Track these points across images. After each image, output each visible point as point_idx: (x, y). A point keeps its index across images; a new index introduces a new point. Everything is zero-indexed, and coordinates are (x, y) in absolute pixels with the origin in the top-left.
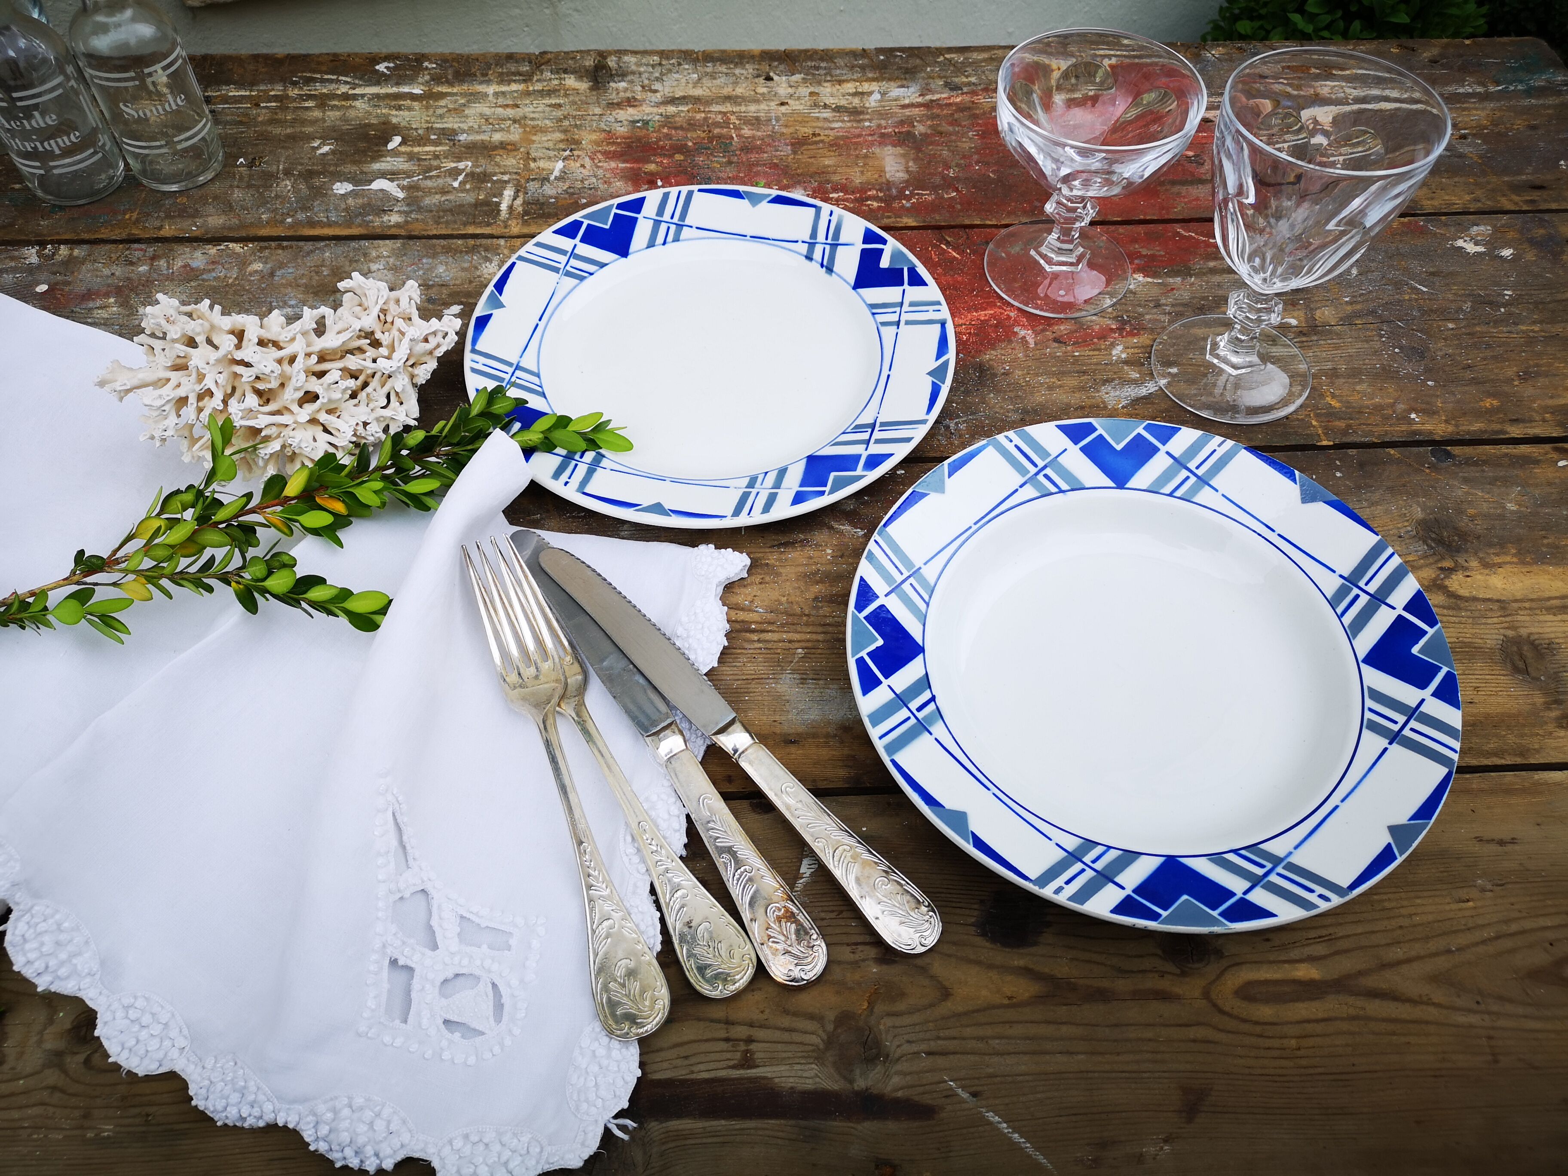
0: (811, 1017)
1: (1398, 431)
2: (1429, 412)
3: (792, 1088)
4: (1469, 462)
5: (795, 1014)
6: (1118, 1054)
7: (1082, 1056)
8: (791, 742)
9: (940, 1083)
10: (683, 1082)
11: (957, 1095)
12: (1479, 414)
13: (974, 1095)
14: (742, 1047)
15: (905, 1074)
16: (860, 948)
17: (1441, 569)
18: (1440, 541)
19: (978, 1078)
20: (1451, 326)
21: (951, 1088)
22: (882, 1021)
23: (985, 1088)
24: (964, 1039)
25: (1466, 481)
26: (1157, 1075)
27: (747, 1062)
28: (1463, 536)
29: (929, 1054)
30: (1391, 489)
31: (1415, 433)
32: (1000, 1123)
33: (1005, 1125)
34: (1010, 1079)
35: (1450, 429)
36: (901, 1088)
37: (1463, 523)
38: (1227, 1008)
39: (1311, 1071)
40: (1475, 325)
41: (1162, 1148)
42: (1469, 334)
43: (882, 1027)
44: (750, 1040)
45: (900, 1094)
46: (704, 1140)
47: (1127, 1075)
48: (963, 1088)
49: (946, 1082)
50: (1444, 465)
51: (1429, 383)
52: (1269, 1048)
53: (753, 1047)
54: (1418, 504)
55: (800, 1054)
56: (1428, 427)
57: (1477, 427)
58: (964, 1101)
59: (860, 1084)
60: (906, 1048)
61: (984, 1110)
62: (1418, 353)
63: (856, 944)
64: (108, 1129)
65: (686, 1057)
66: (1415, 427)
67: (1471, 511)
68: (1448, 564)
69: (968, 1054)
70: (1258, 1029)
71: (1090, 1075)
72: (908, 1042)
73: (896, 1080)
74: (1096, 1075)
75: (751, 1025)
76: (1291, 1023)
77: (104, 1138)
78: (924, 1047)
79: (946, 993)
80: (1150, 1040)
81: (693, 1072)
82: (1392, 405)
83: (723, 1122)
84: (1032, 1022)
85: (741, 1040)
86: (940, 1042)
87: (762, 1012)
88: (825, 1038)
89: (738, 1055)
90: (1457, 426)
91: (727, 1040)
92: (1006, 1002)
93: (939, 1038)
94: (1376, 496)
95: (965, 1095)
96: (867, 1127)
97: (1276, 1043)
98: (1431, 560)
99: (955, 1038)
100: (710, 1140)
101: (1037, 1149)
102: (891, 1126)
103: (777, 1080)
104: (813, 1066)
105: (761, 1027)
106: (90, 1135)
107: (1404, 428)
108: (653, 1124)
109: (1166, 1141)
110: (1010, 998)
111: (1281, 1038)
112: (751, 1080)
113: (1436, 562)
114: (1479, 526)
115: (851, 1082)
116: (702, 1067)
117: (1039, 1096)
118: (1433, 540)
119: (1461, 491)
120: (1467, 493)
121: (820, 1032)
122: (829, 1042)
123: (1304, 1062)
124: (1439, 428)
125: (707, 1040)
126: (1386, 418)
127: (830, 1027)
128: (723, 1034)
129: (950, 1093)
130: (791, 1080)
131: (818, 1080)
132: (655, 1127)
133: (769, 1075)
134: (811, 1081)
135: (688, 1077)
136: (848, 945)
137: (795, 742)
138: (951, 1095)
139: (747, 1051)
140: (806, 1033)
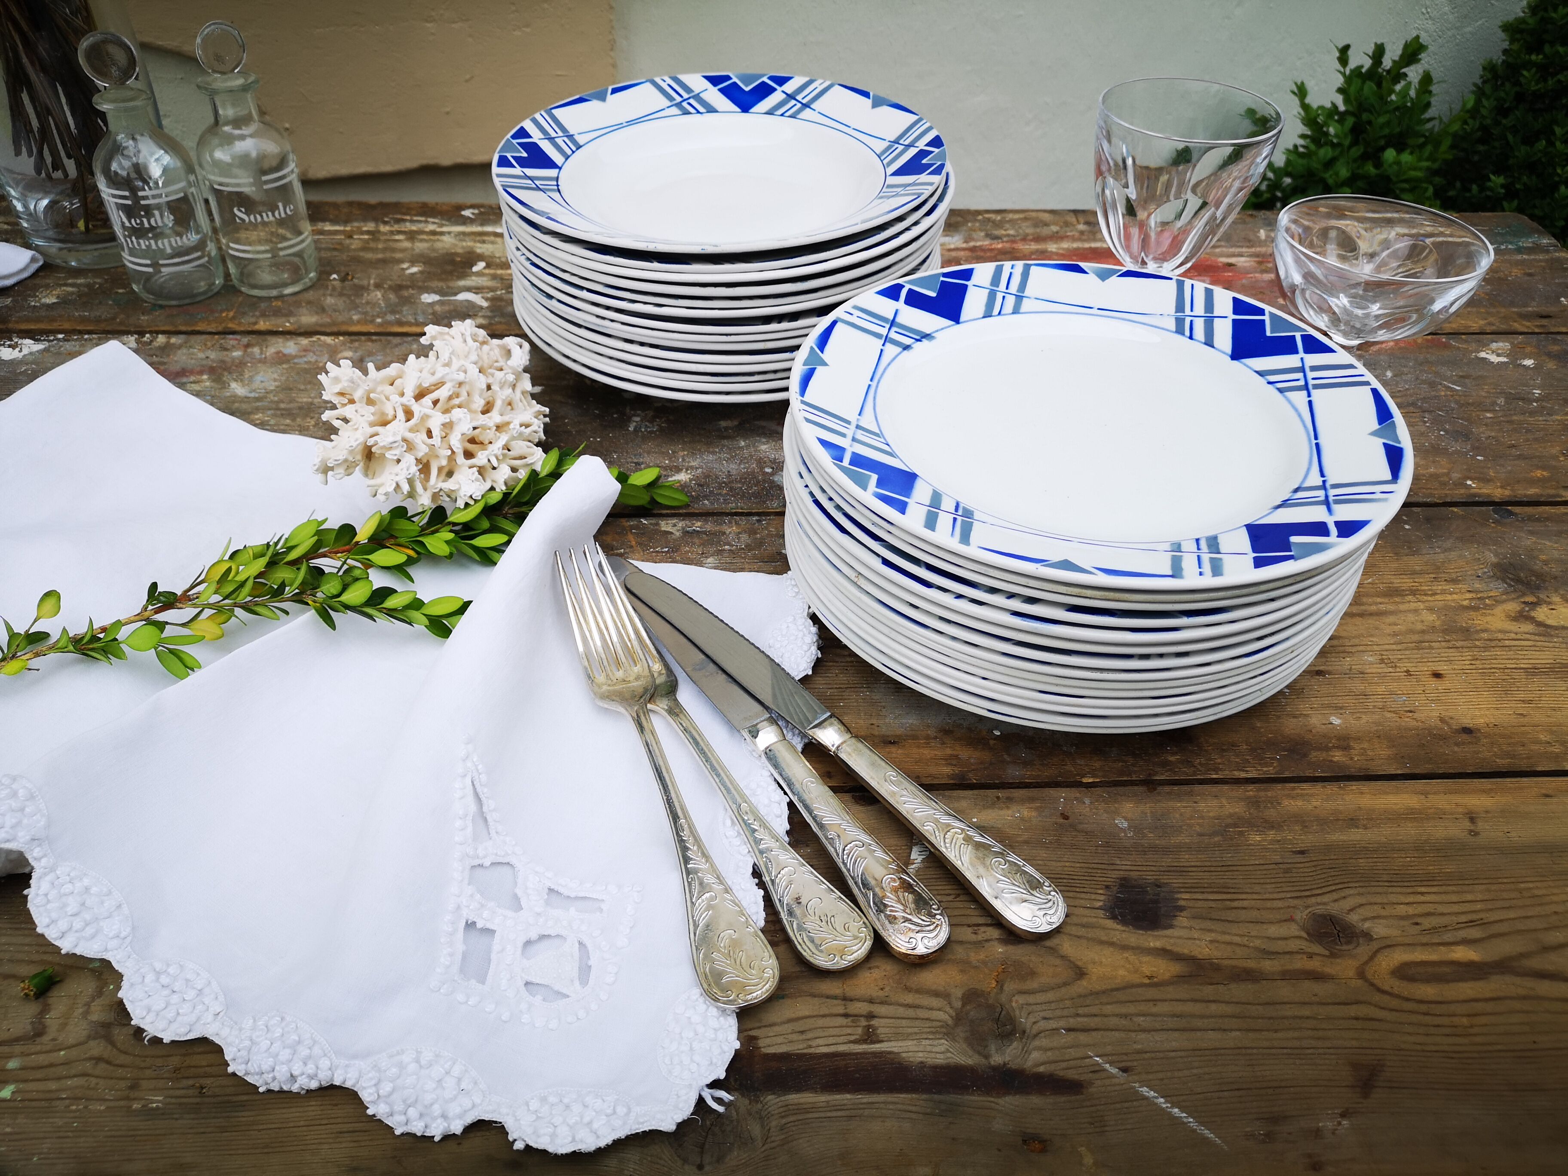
0: (936, 994)
1: (1458, 494)
2: (1484, 480)
3: (922, 1062)
4: (1531, 518)
5: (919, 991)
6: (1276, 1031)
7: (1238, 1033)
8: (890, 743)
9: (1085, 1058)
10: (801, 1057)
11: (1105, 1070)
12: (1533, 482)
13: (1124, 1070)
14: (863, 1022)
15: (1046, 1050)
16: (983, 929)
17: (1524, 603)
18: (1518, 580)
19: (1126, 1054)
20: (1488, 415)
21: (1098, 1064)
22: (1014, 999)
23: (1135, 1064)
24: (1105, 1016)
25: (1531, 533)
26: (1321, 1051)
27: (870, 1036)
28: (1540, 576)
29: (1069, 1030)
30: (1461, 539)
31: (1475, 495)
32: (1157, 1098)
33: (1162, 1100)
34: (1161, 1055)
35: (1507, 493)
36: (1042, 1064)
37: (1538, 566)
38: (1386, 988)
39: (1490, 1048)
40: (1511, 415)
41: (1339, 1123)
42: (1508, 422)
43: (1014, 1004)
44: (871, 1016)
45: (1041, 1069)
46: (829, 1114)
47: (1289, 1051)
48: (1111, 1063)
49: (1091, 1057)
50: (1508, 520)
51: (1479, 458)
52: (1438, 1026)
53: (875, 1022)
54: (1490, 550)
55: (928, 1030)
56: (1485, 491)
57: (1532, 491)
58: (1113, 1076)
59: (997, 1059)
60: (1043, 1025)
61: (1137, 1085)
62: (1464, 435)
63: (979, 925)
64: (157, 1101)
65: (802, 1032)
66: (1473, 491)
67: (1544, 557)
68: (1530, 599)
69: (1112, 1030)
70: (1423, 1008)
71: (1249, 1051)
72: (1045, 1018)
73: (1035, 1056)
74: (1255, 1051)
75: (871, 1001)
76: (1458, 1002)
77: (152, 1109)
78: (1062, 1023)
79: (1080, 973)
80: (1308, 1018)
81: (810, 1047)
82: (1447, 474)
83: (848, 1096)
84: (1177, 1000)
85: (861, 1016)
86: (1080, 1019)
87: (882, 989)
88: (954, 1014)
89: (860, 1031)
90: (1512, 490)
91: (846, 1015)
92: (1147, 981)
93: (1078, 1015)
94: (1448, 544)
95: (1114, 1071)
96: (1009, 1102)
97: (1445, 1021)
98: (1513, 596)
99: (1095, 1015)
100: (834, 1114)
101: (1201, 1123)
102: (1035, 1100)
103: (904, 1055)
104: (943, 1041)
105: (882, 1003)
106: (136, 1106)
107: (1462, 491)
108: (770, 1097)
109: (1343, 1115)
110: (1149, 978)
111: (1449, 1016)
112: (874, 1054)
113: (1518, 598)
114: (1555, 569)
115: (987, 1057)
116: (820, 1042)
117: (1195, 1071)
118: (1512, 580)
119: (1529, 541)
120: (1535, 543)
121: (948, 1009)
122: (959, 1019)
123: (1478, 1039)
124: (1498, 493)
125: (824, 1016)
126: (1444, 484)
127: (958, 1004)
128: (841, 1010)
129: (1097, 1068)
130: (921, 1054)
131: (949, 1055)
132: (772, 1101)
133: (895, 1050)
134: (942, 1056)
135: (805, 1051)
136: (969, 926)
137: (894, 743)
138: (1098, 1070)
139: (869, 1027)
140: (931, 1009)
